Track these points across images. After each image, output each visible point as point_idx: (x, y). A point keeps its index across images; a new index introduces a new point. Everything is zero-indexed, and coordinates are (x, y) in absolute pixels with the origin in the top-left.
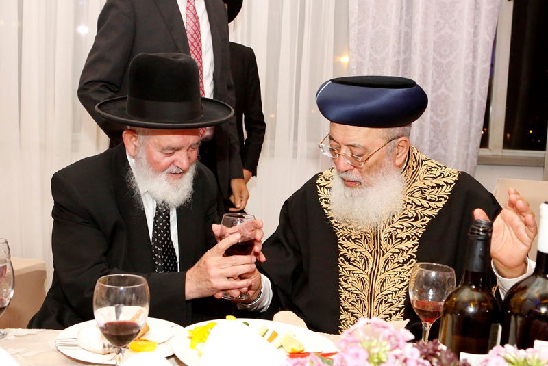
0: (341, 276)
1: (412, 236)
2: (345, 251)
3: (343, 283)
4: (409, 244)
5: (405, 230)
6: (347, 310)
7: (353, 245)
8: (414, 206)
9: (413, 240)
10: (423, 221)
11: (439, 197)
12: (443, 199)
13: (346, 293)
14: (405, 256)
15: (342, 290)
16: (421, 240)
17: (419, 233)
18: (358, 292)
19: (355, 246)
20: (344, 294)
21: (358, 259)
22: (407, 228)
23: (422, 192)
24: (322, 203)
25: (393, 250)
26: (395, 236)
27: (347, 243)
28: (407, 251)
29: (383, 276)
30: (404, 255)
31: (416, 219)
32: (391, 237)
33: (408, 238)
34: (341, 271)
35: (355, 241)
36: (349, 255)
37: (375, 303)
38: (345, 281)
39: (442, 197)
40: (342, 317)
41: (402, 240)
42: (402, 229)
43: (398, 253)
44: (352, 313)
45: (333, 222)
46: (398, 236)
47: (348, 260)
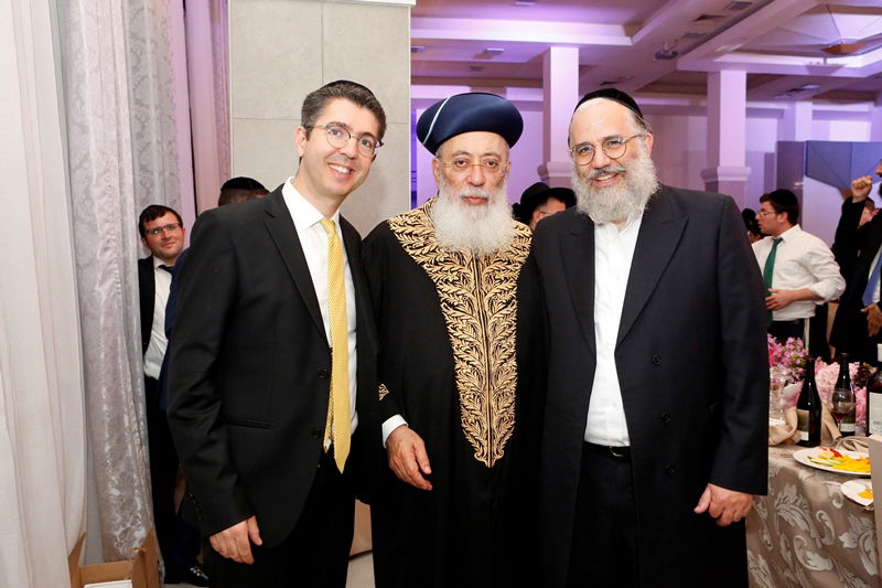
0: (448, 324)
1: (510, 278)
2: (446, 296)
3: (452, 331)
4: (509, 285)
5: (501, 272)
6: (462, 359)
7: (453, 289)
9: (511, 282)
10: (515, 266)
13: (459, 342)
14: (508, 297)
15: (453, 339)
16: (518, 282)
17: (516, 275)
18: (471, 339)
19: (455, 289)
20: (456, 342)
21: (462, 302)
22: (503, 270)
24: (408, 250)
25: (495, 290)
26: (494, 277)
27: (446, 288)
28: (508, 292)
29: (492, 320)
30: (506, 295)
32: (491, 277)
33: (506, 279)
34: (447, 318)
35: (453, 283)
36: (452, 299)
37: (492, 349)
38: (454, 329)
40: (457, 367)
41: (501, 281)
42: (499, 271)
43: (500, 293)
44: (468, 362)
45: (425, 266)
47: (452, 306)
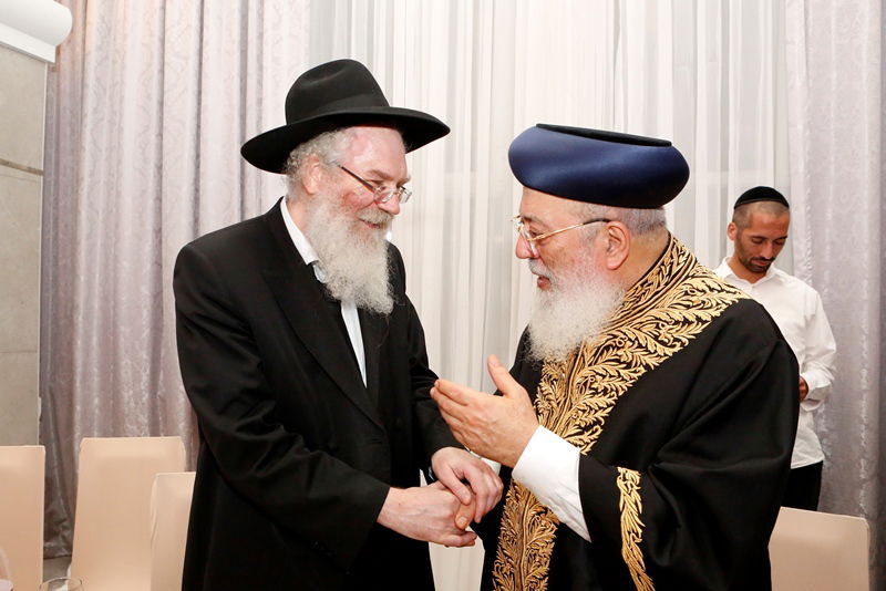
1: (612, 390)
5: (607, 379)
8: (636, 345)
9: (610, 397)
10: (635, 372)
11: (676, 340)
12: (678, 344)
22: (611, 376)
23: (657, 327)
26: (591, 383)
28: (596, 411)
30: (590, 416)
31: (629, 366)
32: (585, 384)
33: (605, 391)
39: (678, 340)
42: (604, 377)
43: (584, 411)
46: (594, 386)
